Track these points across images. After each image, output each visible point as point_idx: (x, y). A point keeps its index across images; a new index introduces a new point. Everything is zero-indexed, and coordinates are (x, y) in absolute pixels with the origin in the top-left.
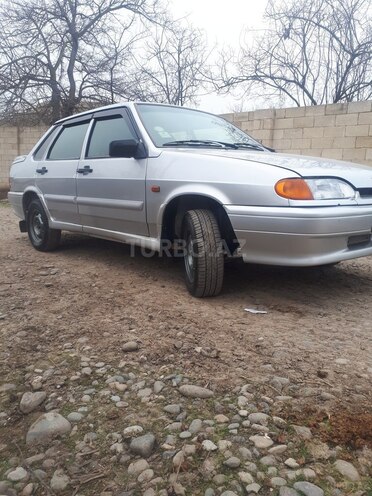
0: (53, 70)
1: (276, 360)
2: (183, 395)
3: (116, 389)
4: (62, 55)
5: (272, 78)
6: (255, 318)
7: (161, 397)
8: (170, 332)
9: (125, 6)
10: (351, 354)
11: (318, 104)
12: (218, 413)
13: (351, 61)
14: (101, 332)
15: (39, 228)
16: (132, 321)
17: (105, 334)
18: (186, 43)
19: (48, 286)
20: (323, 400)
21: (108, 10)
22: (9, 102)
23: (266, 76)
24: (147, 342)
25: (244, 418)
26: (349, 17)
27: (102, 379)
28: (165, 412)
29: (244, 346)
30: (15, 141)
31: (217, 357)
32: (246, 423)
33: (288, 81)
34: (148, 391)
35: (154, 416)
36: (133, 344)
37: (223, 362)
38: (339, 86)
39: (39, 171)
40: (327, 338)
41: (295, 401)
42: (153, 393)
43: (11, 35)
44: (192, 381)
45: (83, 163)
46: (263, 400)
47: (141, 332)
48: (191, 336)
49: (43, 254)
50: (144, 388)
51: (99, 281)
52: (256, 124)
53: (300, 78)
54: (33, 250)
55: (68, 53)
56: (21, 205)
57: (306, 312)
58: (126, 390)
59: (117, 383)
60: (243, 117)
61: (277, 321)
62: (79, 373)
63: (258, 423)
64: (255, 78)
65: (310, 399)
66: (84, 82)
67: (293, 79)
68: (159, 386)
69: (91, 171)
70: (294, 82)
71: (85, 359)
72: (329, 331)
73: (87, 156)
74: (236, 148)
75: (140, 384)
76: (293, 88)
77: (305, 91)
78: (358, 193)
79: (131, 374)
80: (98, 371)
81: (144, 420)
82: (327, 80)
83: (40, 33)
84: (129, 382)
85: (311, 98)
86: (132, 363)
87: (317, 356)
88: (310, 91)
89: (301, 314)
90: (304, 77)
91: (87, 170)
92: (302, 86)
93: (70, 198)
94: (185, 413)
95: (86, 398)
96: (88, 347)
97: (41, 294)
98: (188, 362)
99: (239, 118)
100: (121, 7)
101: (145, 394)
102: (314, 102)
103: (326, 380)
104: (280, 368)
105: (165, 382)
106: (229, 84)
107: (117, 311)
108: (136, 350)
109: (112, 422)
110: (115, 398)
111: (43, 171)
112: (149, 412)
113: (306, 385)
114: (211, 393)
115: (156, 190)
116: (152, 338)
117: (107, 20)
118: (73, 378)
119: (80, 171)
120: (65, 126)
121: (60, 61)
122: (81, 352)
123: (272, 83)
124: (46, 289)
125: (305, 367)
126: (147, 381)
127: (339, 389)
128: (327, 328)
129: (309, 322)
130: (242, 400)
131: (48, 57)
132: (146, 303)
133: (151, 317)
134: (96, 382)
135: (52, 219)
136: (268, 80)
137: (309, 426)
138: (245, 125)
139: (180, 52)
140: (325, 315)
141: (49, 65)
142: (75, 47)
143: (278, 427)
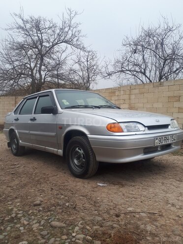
0: (32, 70)
1: (100, 209)
2: (52, 226)
3: (24, 224)
4: (36, 64)
5: (130, 71)
6: (101, 188)
7: (42, 227)
8: (58, 196)
9: (64, 42)
10: (136, 205)
11: (153, 81)
12: (64, 235)
13: (165, 62)
14: (27, 196)
15: (15, 145)
16: (43, 191)
17: (29, 197)
18: (90, 57)
19: (12, 174)
20: (113, 228)
21: (57, 44)
22: (12, 85)
23: (127, 70)
24: (46, 201)
25: (74, 237)
26: (162, 44)
27: (19, 219)
28: (41, 234)
29: (89, 202)
30: (14, 103)
31: (75, 208)
32: (74, 239)
33: (137, 72)
34: (38, 224)
35: (36, 236)
36: (38, 202)
37: (76, 210)
38: (160, 73)
39: (15, 120)
40: (129, 197)
41: (101, 229)
42: (39, 226)
43: (14, 56)
44: (59, 220)
45: (33, 115)
46: (86, 229)
47: (45, 196)
48: (67, 198)
49: (16, 157)
50: (36, 223)
51: (36, 171)
52: (122, 92)
53: (143, 70)
54: (13, 155)
55: (39, 63)
56: (8, 135)
57: (125, 184)
58: (28, 224)
59: (25, 221)
60: (116, 89)
61: (110, 189)
62: (10, 217)
63: (79, 239)
64: (122, 71)
65: (107, 228)
66: (46, 75)
67: (139, 71)
68: (42, 223)
69: (36, 120)
70: (140, 72)
71: (15, 209)
72: (132, 194)
73: (35, 113)
74: (100, 108)
75: (34, 222)
76: (140, 75)
77: (146, 76)
78: (147, 128)
79: (33, 217)
80: (19, 215)
81: (30, 239)
82: (156, 71)
83: (27, 55)
84: (31, 220)
85: (149, 79)
86: (35, 211)
87: (120, 207)
88: (148, 76)
89: (123, 186)
90: (145, 70)
91: (34, 119)
92: (144, 74)
93: (27, 132)
94: (49, 235)
95: (9, 228)
96: (18, 204)
97: (8, 178)
98: (60, 211)
99: (115, 90)
100: (62, 42)
101: (35, 226)
102: (151, 81)
103: (119, 218)
104: (101, 213)
105: (46, 220)
106: (109, 75)
107: (38, 186)
108: (39, 205)
109: (16, 240)
110: (22, 228)
111: (17, 120)
112: (34, 235)
113: (109, 221)
114: (64, 225)
115: (61, 128)
116: (49, 199)
117: (56, 48)
118: (7, 219)
119: (31, 120)
120: (27, 100)
121: (36, 66)
122: (15, 206)
123: (130, 73)
124: (11, 175)
125: (112, 212)
126: (38, 220)
127: (123, 223)
128: (132, 192)
129: (124, 190)
130: (77, 228)
131: (30, 65)
132: (53, 182)
133: (52, 189)
134: (16, 221)
135: (20, 141)
136: (128, 72)
137: (101, 241)
138: (117, 93)
139: (87, 61)
140: (133, 186)
141: (30, 68)
142: (42, 60)
143: (87, 241)
